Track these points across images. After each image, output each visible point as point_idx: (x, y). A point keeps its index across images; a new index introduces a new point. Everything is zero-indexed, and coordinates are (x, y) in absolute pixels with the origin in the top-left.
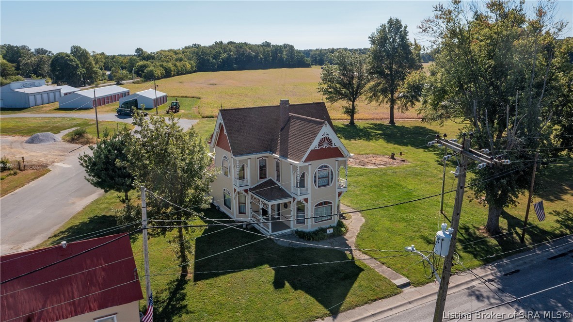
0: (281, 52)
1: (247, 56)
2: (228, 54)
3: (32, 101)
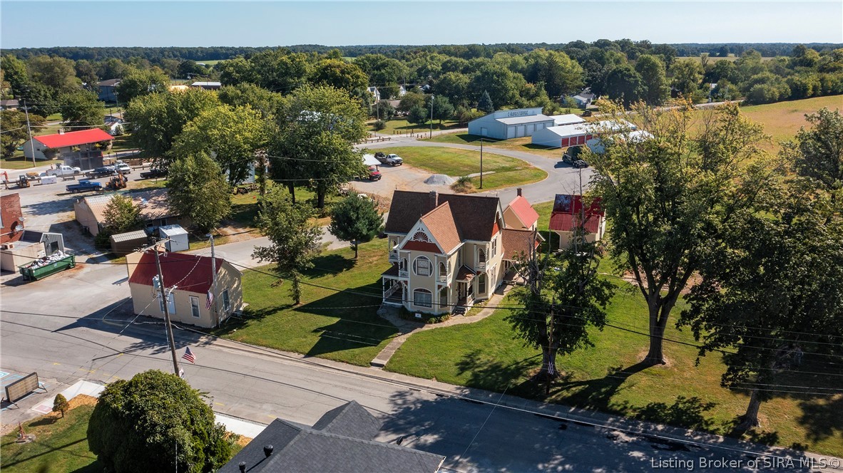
3: (511, 132)
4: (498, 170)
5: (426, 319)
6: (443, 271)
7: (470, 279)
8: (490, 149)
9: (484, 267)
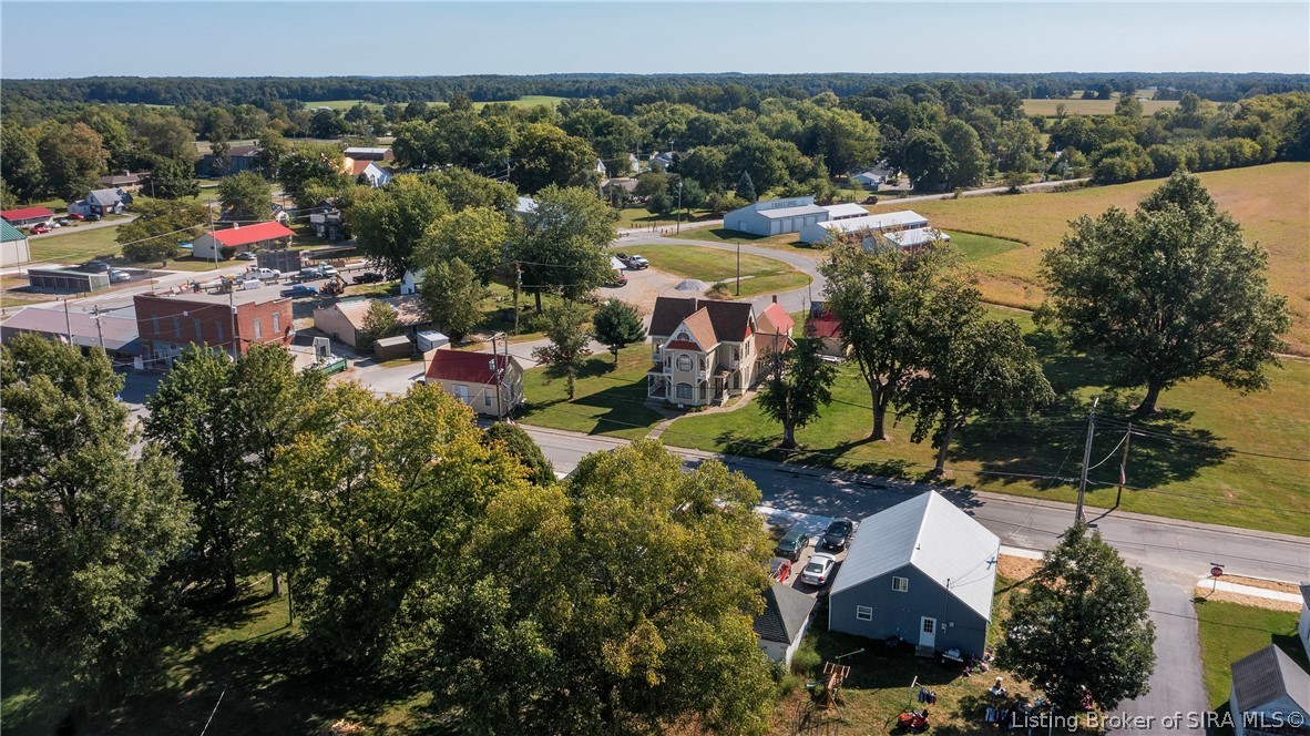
3: (775, 227)
4: (757, 275)
5: (687, 409)
6: (703, 366)
7: (726, 374)
8: (748, 248)
9: (738, 366)
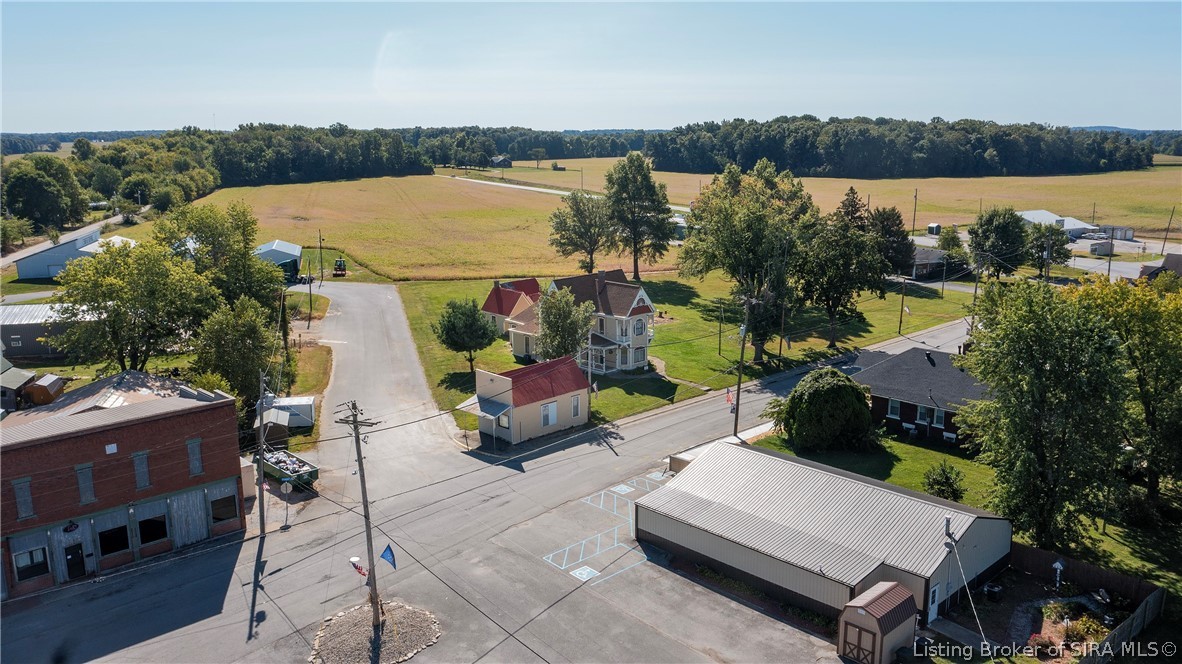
0: (377, 146)
1: (314, 155)
2: (278, 153)
